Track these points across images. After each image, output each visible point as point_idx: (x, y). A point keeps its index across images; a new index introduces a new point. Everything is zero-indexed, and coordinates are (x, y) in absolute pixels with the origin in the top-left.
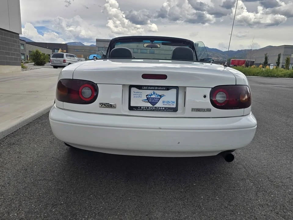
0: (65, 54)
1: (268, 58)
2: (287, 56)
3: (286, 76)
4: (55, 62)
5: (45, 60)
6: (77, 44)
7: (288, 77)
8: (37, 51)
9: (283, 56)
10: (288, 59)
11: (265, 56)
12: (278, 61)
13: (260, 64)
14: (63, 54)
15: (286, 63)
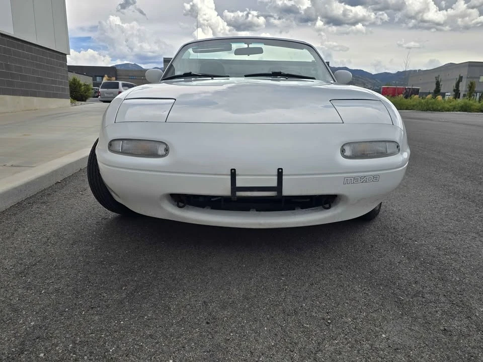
0: (120, 83)
1: (441, 84)
2: (471, 80)
3: (457, 110)
4: (106, 95)
5: (87, 94)
6: (130, 66)
7: (460, 111)
8: (74, 79)
9: (466, 79)
10: (472, 83)
11: (436, 80)
12: (456, 87)
13: (429, 93)
14: (118, 83)
15: (470, 90)
